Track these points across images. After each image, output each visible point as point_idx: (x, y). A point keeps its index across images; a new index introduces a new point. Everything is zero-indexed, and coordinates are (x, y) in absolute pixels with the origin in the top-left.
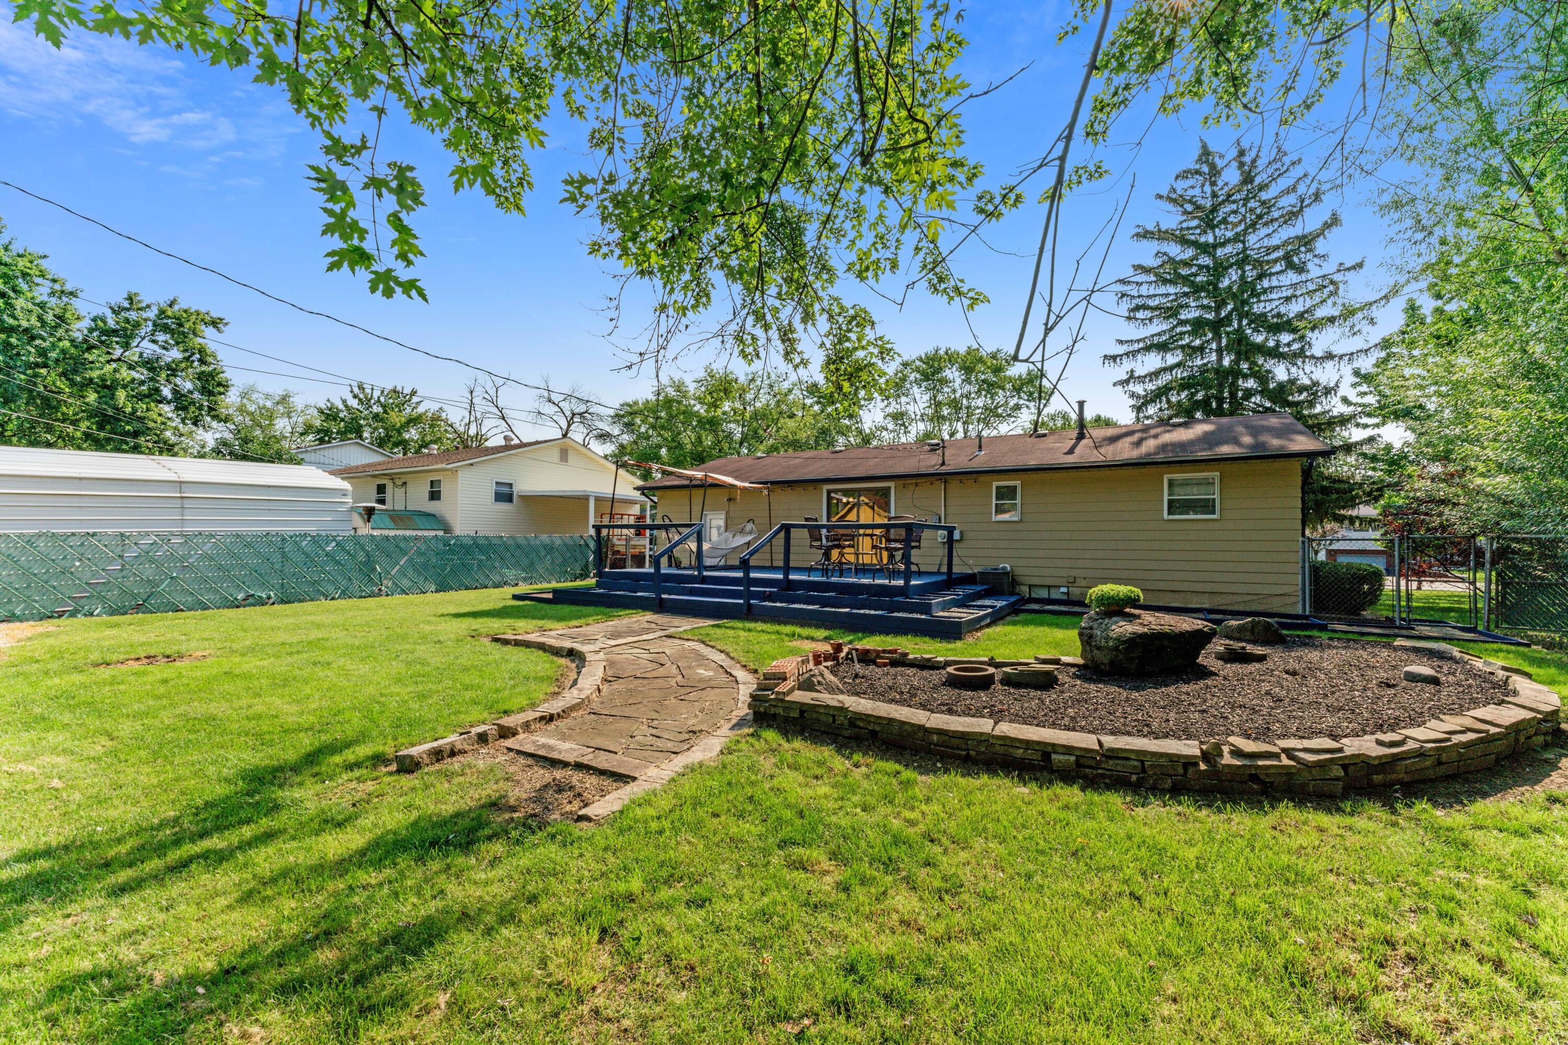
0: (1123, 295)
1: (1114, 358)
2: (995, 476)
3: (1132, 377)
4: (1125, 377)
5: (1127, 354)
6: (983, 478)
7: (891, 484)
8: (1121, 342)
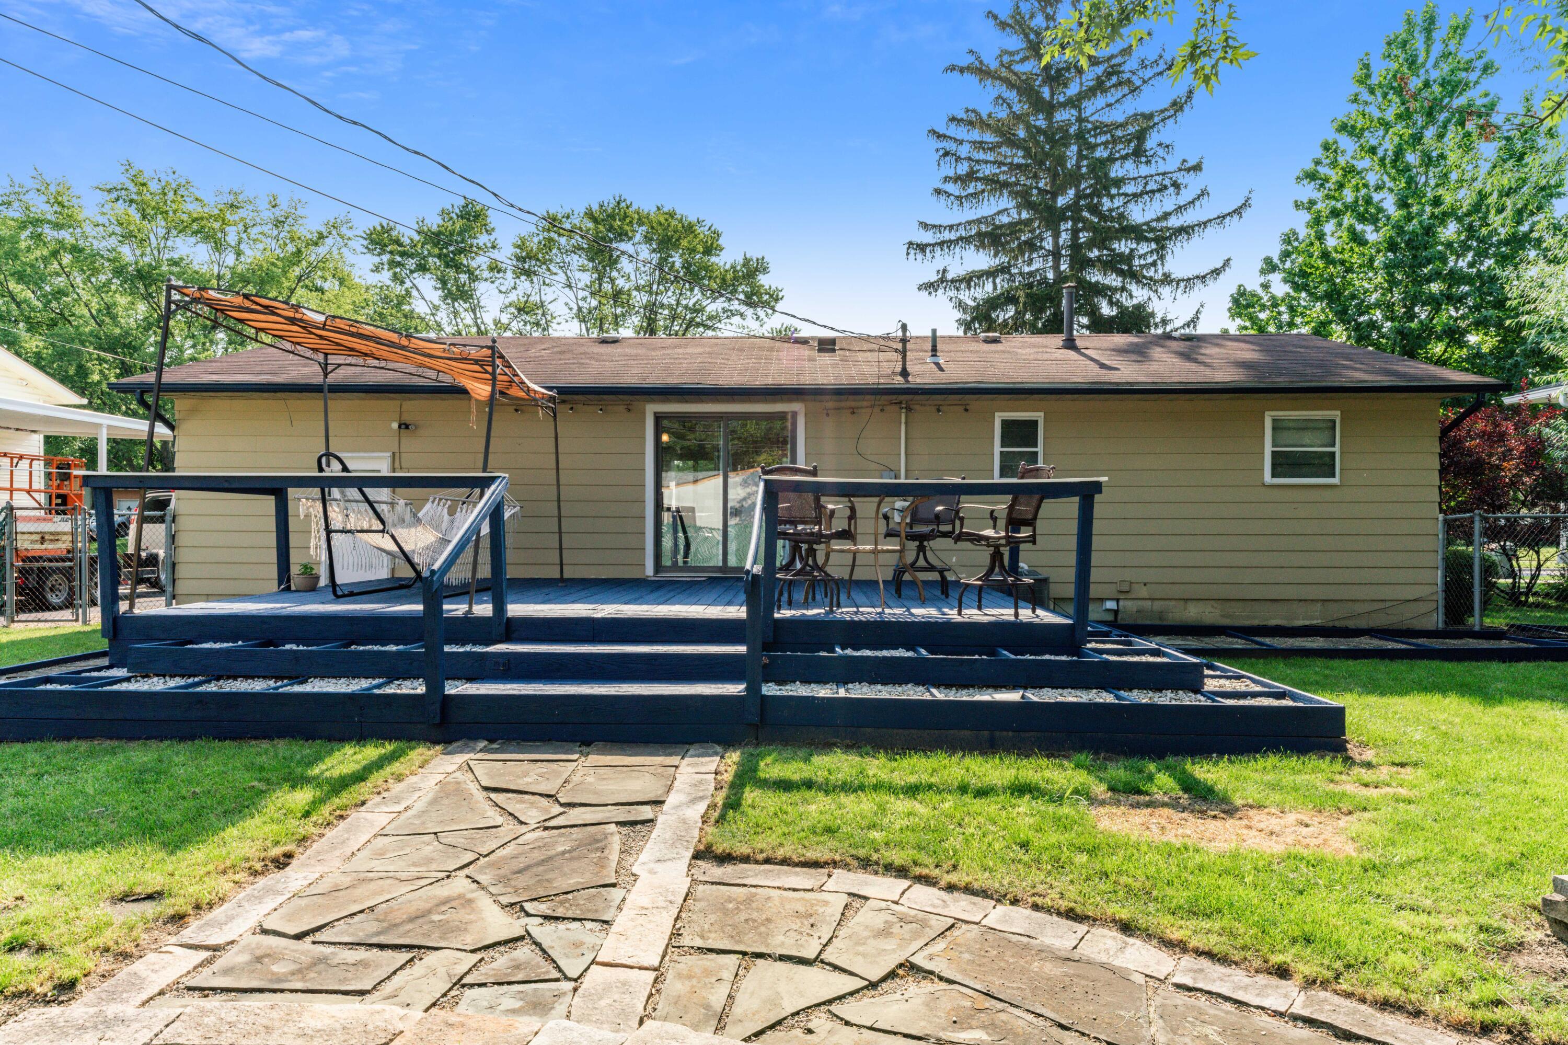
0: (946, 154)
1: (922, 248)
2: (1001, 400)
3: (942, 280)
4: (934, 278)
5: (941, 244)
6: (976, 403)
7: (797, 407)
8: (925, 226)
